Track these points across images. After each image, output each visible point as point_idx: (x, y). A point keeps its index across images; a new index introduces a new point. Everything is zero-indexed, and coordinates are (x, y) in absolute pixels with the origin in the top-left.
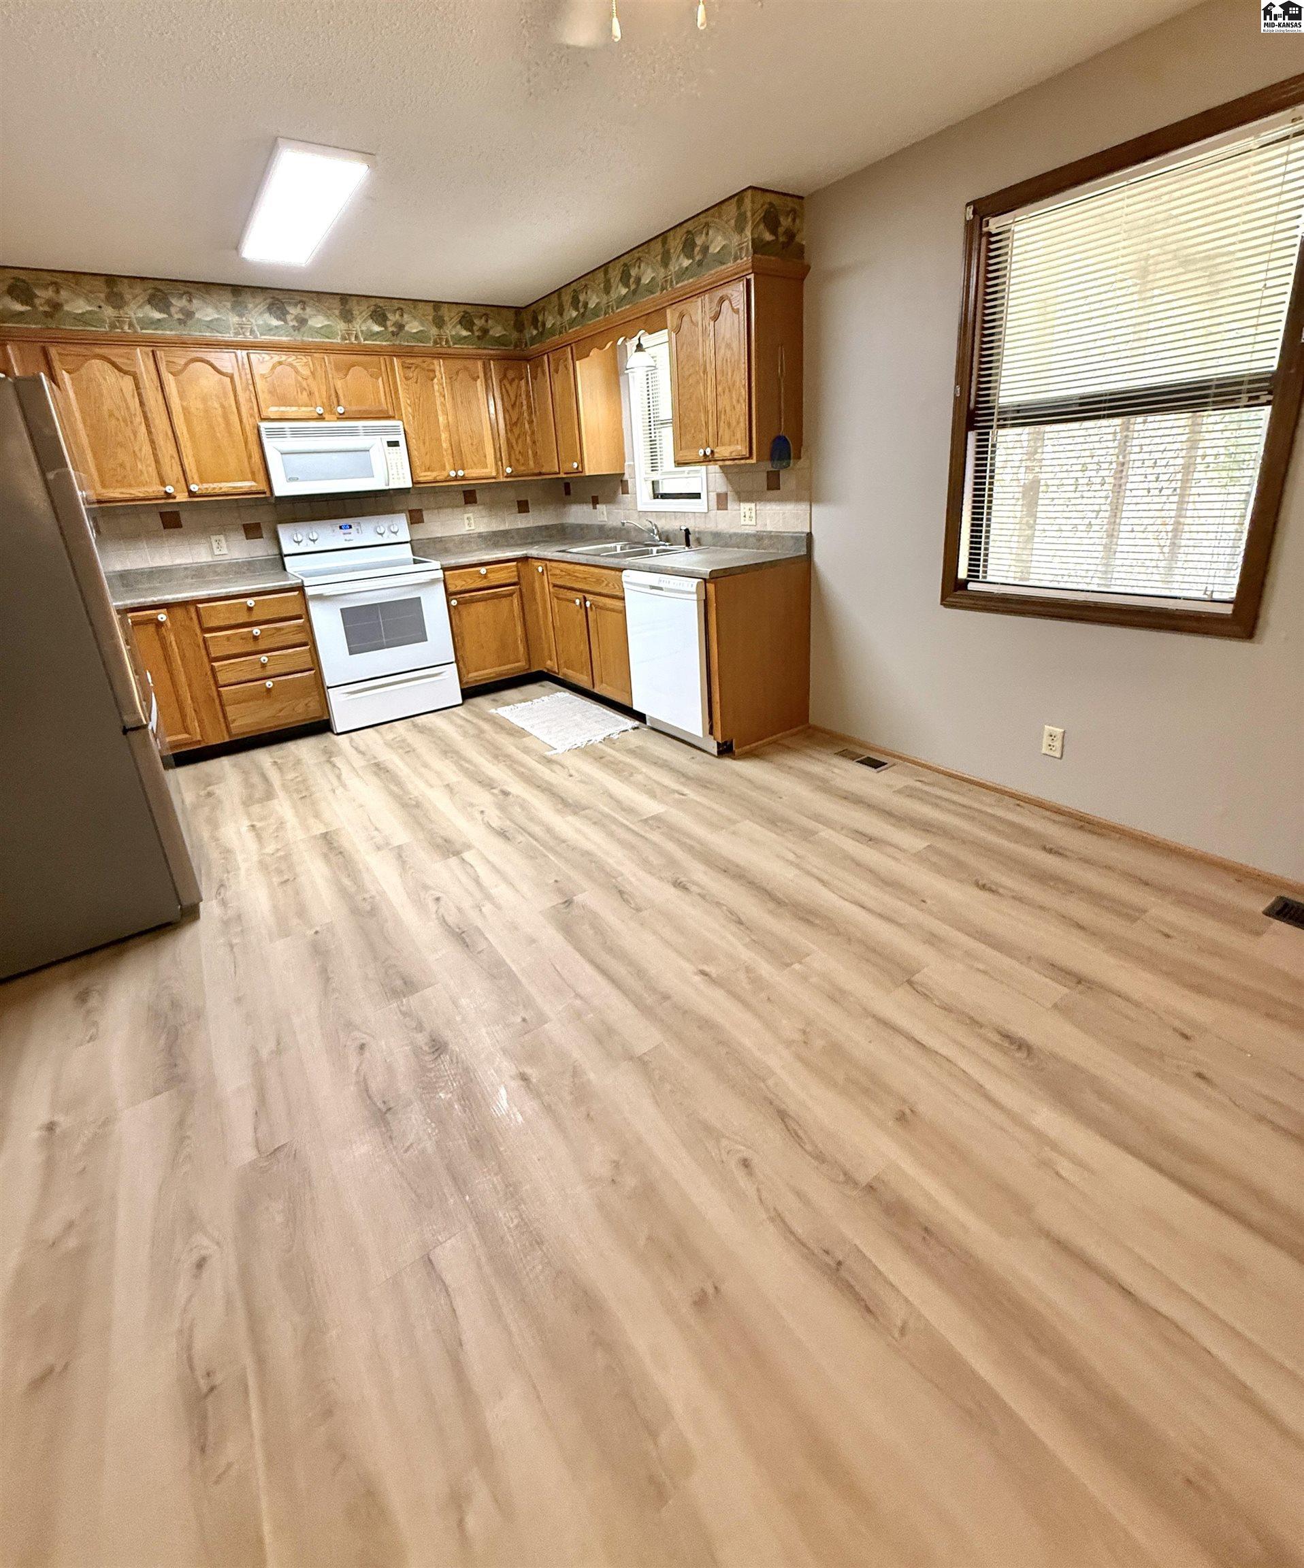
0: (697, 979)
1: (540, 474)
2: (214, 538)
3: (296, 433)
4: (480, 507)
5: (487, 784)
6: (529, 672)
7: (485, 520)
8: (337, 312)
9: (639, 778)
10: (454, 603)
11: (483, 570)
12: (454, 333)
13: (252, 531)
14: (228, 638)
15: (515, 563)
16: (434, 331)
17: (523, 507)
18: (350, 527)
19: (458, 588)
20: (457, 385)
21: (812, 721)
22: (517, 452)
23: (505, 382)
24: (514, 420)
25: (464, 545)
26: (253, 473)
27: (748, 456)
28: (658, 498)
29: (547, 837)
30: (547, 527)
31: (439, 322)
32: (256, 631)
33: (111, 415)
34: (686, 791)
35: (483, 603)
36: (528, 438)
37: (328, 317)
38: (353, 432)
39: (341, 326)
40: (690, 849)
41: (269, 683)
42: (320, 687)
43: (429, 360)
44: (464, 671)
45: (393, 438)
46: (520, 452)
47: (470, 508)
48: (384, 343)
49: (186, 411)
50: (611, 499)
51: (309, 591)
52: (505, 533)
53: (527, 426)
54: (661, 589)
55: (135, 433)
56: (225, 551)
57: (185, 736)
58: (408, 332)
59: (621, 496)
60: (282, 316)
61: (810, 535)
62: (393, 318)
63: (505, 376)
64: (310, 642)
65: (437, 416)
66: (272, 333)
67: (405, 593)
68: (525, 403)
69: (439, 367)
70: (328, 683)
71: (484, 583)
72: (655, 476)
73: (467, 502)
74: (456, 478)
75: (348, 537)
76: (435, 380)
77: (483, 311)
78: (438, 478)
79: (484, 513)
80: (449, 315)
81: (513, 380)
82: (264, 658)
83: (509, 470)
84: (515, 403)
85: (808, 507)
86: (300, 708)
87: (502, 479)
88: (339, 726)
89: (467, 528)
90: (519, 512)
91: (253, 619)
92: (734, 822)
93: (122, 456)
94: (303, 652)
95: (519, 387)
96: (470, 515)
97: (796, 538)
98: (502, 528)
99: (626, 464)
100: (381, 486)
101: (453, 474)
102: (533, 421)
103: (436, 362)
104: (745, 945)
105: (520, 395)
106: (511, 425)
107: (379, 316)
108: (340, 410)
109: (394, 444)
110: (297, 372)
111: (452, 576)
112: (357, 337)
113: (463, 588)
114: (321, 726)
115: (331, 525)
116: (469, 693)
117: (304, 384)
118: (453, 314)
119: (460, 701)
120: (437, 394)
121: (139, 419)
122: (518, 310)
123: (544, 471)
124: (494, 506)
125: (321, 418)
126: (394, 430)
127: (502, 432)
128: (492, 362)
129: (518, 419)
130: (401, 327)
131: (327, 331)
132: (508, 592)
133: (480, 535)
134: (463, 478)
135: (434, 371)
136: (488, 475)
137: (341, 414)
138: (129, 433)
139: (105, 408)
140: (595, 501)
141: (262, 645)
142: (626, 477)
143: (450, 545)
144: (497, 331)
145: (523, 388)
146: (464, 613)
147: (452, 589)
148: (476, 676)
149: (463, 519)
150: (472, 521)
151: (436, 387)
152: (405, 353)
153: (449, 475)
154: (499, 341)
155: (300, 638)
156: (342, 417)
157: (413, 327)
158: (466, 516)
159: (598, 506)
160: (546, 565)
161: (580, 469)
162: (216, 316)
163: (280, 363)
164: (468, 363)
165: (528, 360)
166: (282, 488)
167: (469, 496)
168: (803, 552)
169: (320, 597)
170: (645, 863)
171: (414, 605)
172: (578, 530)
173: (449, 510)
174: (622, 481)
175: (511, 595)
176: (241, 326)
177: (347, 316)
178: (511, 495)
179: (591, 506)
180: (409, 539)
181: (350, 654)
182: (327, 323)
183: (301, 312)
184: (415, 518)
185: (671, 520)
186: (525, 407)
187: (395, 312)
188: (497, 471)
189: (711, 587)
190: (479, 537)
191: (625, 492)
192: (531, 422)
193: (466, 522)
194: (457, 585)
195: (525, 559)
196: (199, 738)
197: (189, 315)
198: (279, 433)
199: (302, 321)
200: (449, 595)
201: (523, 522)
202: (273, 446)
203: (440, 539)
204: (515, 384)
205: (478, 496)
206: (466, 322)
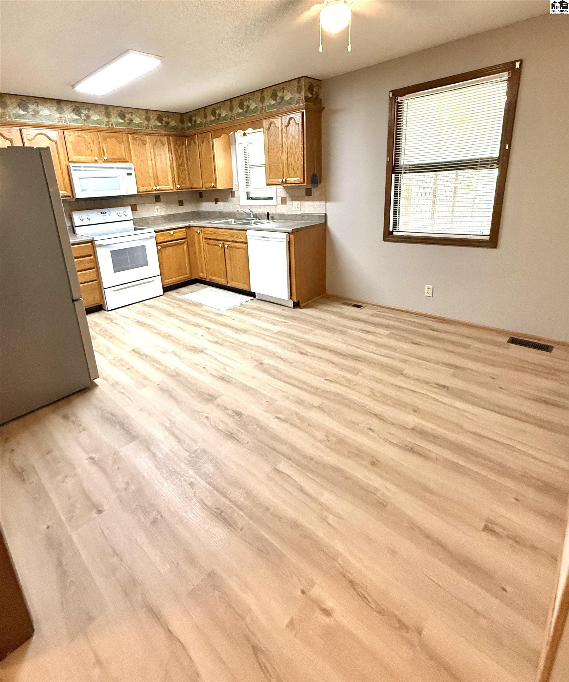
0: (326, 382)
1: (192, 188)
3: (86, 169)
4: (162, 203)
5: (198, 326)
6: (191, 279)
7: (164, 209)
8: (104, 113)
9: (263, 318)
10: (159, 247)
11: (172, 232)
12: (154, 124)
15: (184, 229)
16: (146, 123)
17: (181, 203)
18: (106, 213)
19: (161, 241)
20: (155, 147)
21: (328, 292)
22: (181, 178)
23: (177, 146)
24: (180, 163)
25: (156, 221)
26: (65, 187)
27: (303, 182)
28: (249, 199)
29: (237, 342)
30: (192, 213)
31: (148, 119)
34: (287, 321)
35: (172, 247)
36: (186, 172)
37: (99, 115)
38: (112, 169)
39: (105, 119)
40: (300, 341)
42: (100, 288)
43: (144, 136)
44: (164, 279)
45: (129, 172)
46: (183, 178)
47: (158, 204)
48: (124, 128)
50: (225, 200)
51: (97, 243)
52: (174, 215)
53: (185, 166)
54: (268, 238)
58: (134, 123)
59: (231, 198)
60: (79, 115)
61: (326, 214)
62: (128, 116)
63: (176, 144)
64: (96, 267)
65: (147, 162)
66: (74, 122)
67: (137, 243)
68: (185, 156)
69: (148, 139)
70: (104, 286)
71: (172, 238)
72: (248, 190)
73: (156, 201)
74: (155, 190)
75: (105, 217)
76: (147, 145)
77: (167, 114)
78: (148, 190)
79: (164, 206)
80: (153, 116)
81: (180, 145)
83: (179, 186)
84: (180, 156)
85: (325, 203)
86: (91, 299)
87: (175, 191)
88: (108, 307)
89: (157, 213)
90: (179, 206)
92: (314, 331)
94: (93, 271)
95: (182, 149)
96: (158, 207)
97: (320, 216)
98: (172, 213)
99: (234, 184)
100: (124, 193)
101: (154, 188)
102: (188, 164)
103: (146, 136)
104: (339, 370)
105: (183, 152)
106: (179, 166)
107: (122, 115)
108: (105, 158)
109: (130, 174)
110: (86, 141)
111: (159, 235)
112: (112, 125)
113: (163, 241)
114: (100, 307)
115: (97, 212)
116: (166, 289)
117: (89, 146)
119: (162, 293)
120: (147, 151)
122: (181, 114)
123: (194, 187)
124: (168, 203)
125: (96, 161)
126: (130, 168)
127: (175, 169)
128: (171, 137)
129: (182, 163)
130: (131, 120)
131: (98, 122)
132: (182, 242)
133: (163, 216)
134: (159, 190)
135: (146, 141)
136: (169, 189)
137: (105, 160)
140: (216, 201)
142: (234, 190)
143: (150, 221)
144: (173, 124)
145: (184, 150)
146: (163, 252)
147: (159, 241)
148: (168, 282)
149: (154, 209)
150: (159, 210)
151: (147, 148)
152: (134, 132)
153: (153, 189)
154: (174, 128)
155: (92, 265)
156: (106, 161)
157: (137, 120)
158: (156, 207)
159: (218, 203)
160: (201, 230)
161: (215, 186)
162: (49, 113)
163: (79, 136)
164: (161, 137)
165: (186, 137)
166: (79, 194)
167: (157, 198)
168: (323, 221)
169: (101, 246)
170: (285, 348)
172: (207, 214)
173: (148, 205)
174: (231, 192)
175: (183, 243)
176: (61, 118)
177: (108, 115)
178: (176, 198)
179: (214, 203)
180: (132, 218)
181: (114, 272)
182: (99, 118)
183: (87, 112)
184: (134, 209)
185: (258, 209)
186: (185, 158)
187: (129, 113)
188: (173, 187)
189: (292, 236)
190: (162, 217)
191: (233, 196)
192: (187, 165)
193: (156, 210)
194: (161, 239)
195: (189, 227)
197: (37, 112)
198: (79, 169)
199: (88, 117)
200: (157, 244)
201: (182, 210)
202: (75, 175)
203: (145, 219)
204: (180, 147)
205: (162, 198)
206: (160, 119)
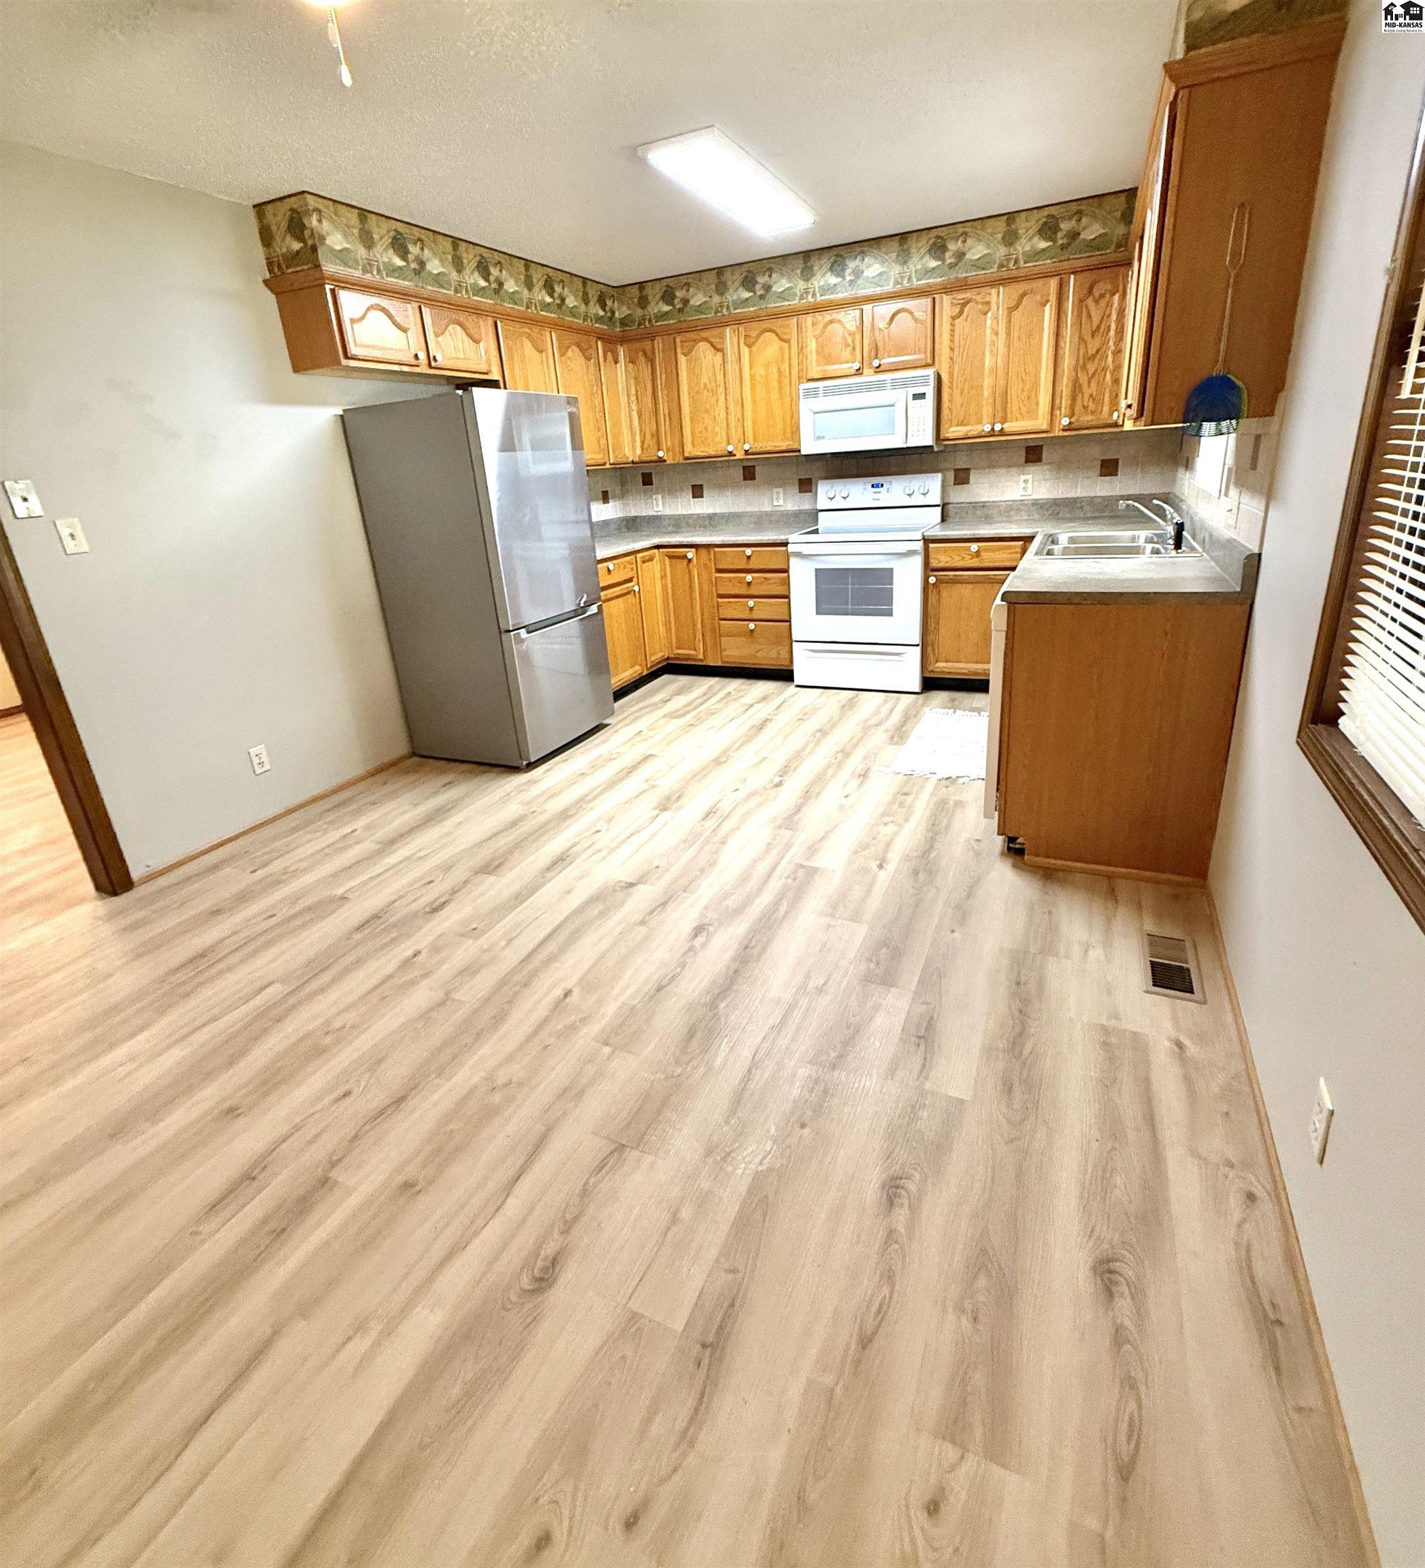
2: (776, 490)
3: (828, 392)
4: (1045, 467)
7: (1048, 483)
8: (894, 255)
10: (932, 579)
12: (1028, 248)
13: (806, 486)
14: (730, 579)
15: (1021, 543)
16: (1002, 251)
17: (1109, 468)
18: (882, 485)
19: (941, 565)
20: (1016, 316)
21: (1210, 878)
22: (1086, 396)
23: (1090, 302)
24: (1091, 352)
25: (1013, 513)
26: (792, 432)
31: (1010, 238)
32: (749, 578)
33: (705, 387)
35: (971, 586)
36: (1108, 375)
37: (884, 263)
38: (880, 386)
39: (897, 269)
41: (752, 626)
42: (788, 639)
43: (987, 289)
44: (932, 658)
45: (921, 390)
46: (1091, 395)
47: (1033, 468)
48: (939, 280)
49: (752, 377)
51: (791, 548)
53: (1110, 358)
55: (717, 401)
56: (781, 503)
57: (693, 652)
58: (969, 260)
60: (840, 274)
62: (954, 247)
64: (786, 596)
65: (983, 360)
66: (830, 292)
67: (881, 561)
68: (1113, 326)
69: (999, 298)
70: (794, 638)
71: (975, 563)
73: (1028, 461)
74: (992, 433)
75: (876, 496)
76: (989, 315)
77: (1074, 207)
78: (970, 434)
79: (1047, 474)
82: (751, 603)
83: (1068, 421)
84: (1098, 327)
86: (773, 654)
87: (1061, 433)
88: (798, 679)
89: (1022, 492)
90: (1101, 475)
91: (750, 567)
93: (708, 421)
94: (780, 603)
95: (1109, 305)
96: (1029, 477)
98: (1071, 494)
100: (899, 444)
101: (987, 428)
103: (994, 291)
105: (1109, 315)
107: (938, 249)
108: (876, 363)
109: (921, 396)
110: (845, 327)
111: (938, 550)
112: (910, 279)
113: (948, 565)
114: (786, 675)
115: (865, 483)
116: (931, 684)
117: (849, 340)
118: (1028, 224)
119: (917, 689)
120: (988, 331)
121: (721, 389)
124: (1064, 466)
125: (859, 372)
126: (924, 380)
128: (1072, 277)
129: (1098, 351)
130: (961, 255)
131: (880, 279)
133: (1035, 503)
134: (1002, 433)
135: (988, 303)
136: (1035, 428)
137: (876, 368)
138: (713, 401)
139: (702, 382)
141: (753, 592)
143: (995, 512)
144: (1092, 231)
145: (1116, 305)
146: (944, 593)
147: (934, 563)
148: (943, 667)
149: (1017, 482)
150: (1030, 485)
151: (989, 323)
152: (960, 287)
154: (1093, 245)
155: (779, 590)
156: (877, 370)
157: (976, 251)
158: (1023, 477)
162: (788, 285)
163: (831, 322)
164: (1038, 284)
166: (809, 447)
167: (1033, 453)
169: (799, 555)
171: (886, 575)
173: (1002, 471)
176: (806, 290)
177: (904, 258)
178: (1097, 453)
180: (940, 502)
181: (817, 613)
182: (881, 270)
183: (860, 263)
184: (961, 478)
186: (1112, 333)
187: (957, 239)
188: (1053, 422)
193: (1022, 485)
194: (941, 558)
196: (701, 657)
197: (767, 288)
198: (814, 393)
199: (859, 274)
200: (928, 569)
201: (1104, 488)
202: (806, 407)
203: (984, 505)
204: (1103, 303)
205: (1045, 454)
206: (1049, 229)
